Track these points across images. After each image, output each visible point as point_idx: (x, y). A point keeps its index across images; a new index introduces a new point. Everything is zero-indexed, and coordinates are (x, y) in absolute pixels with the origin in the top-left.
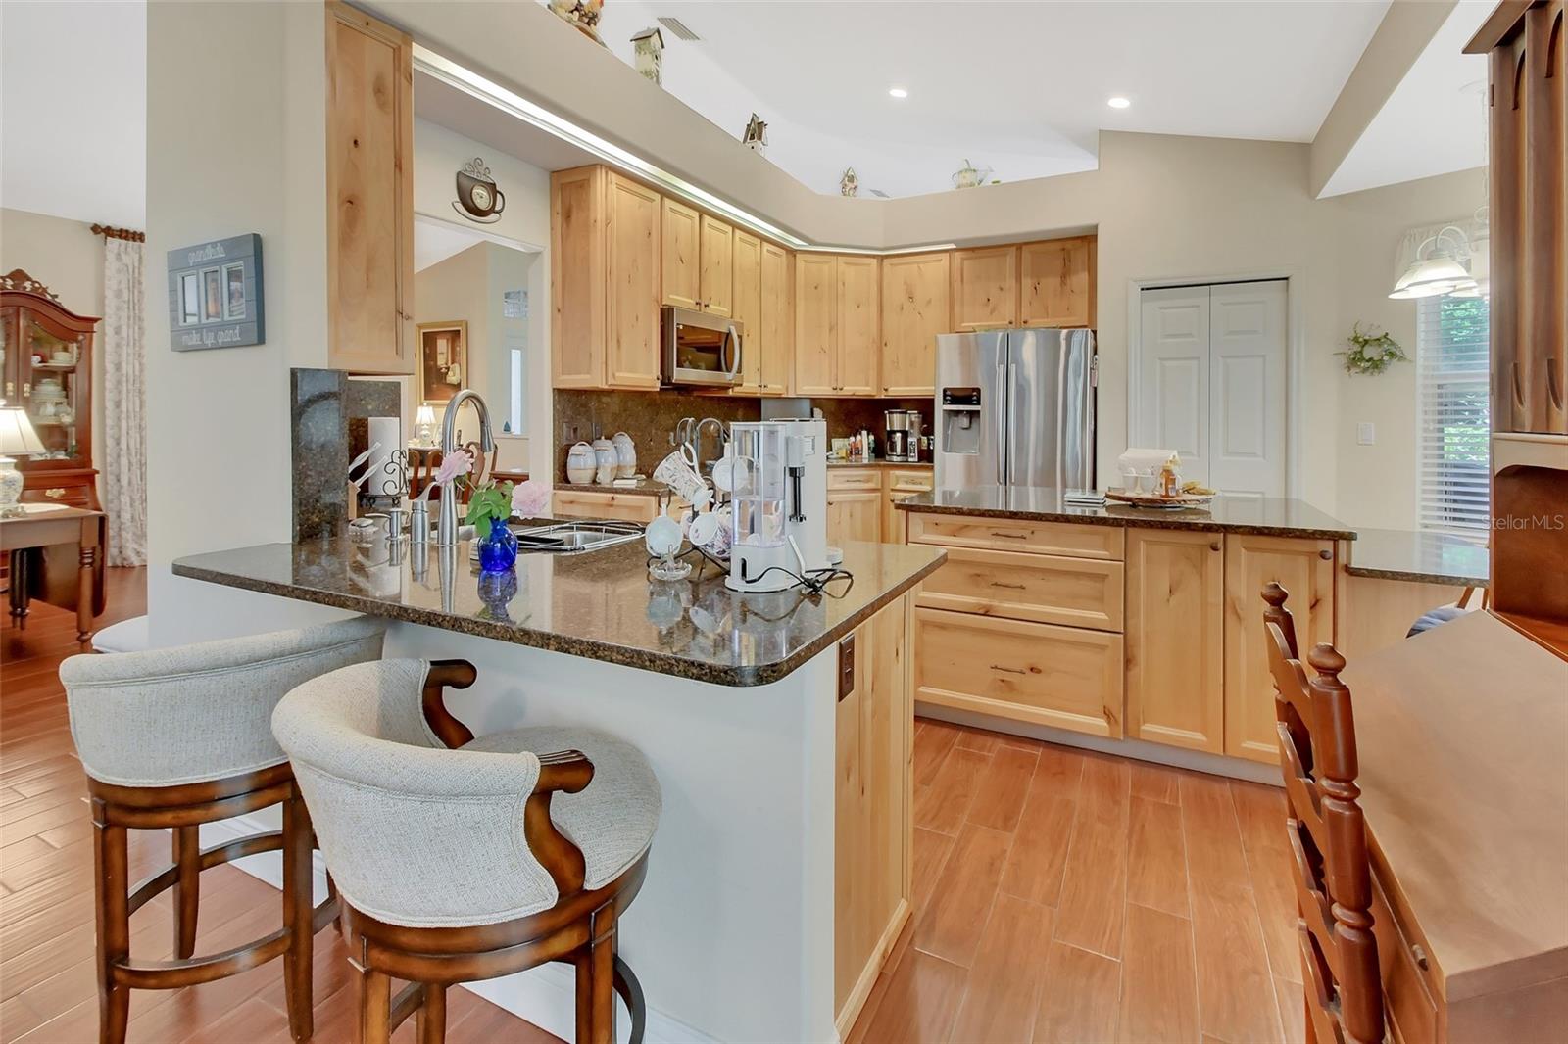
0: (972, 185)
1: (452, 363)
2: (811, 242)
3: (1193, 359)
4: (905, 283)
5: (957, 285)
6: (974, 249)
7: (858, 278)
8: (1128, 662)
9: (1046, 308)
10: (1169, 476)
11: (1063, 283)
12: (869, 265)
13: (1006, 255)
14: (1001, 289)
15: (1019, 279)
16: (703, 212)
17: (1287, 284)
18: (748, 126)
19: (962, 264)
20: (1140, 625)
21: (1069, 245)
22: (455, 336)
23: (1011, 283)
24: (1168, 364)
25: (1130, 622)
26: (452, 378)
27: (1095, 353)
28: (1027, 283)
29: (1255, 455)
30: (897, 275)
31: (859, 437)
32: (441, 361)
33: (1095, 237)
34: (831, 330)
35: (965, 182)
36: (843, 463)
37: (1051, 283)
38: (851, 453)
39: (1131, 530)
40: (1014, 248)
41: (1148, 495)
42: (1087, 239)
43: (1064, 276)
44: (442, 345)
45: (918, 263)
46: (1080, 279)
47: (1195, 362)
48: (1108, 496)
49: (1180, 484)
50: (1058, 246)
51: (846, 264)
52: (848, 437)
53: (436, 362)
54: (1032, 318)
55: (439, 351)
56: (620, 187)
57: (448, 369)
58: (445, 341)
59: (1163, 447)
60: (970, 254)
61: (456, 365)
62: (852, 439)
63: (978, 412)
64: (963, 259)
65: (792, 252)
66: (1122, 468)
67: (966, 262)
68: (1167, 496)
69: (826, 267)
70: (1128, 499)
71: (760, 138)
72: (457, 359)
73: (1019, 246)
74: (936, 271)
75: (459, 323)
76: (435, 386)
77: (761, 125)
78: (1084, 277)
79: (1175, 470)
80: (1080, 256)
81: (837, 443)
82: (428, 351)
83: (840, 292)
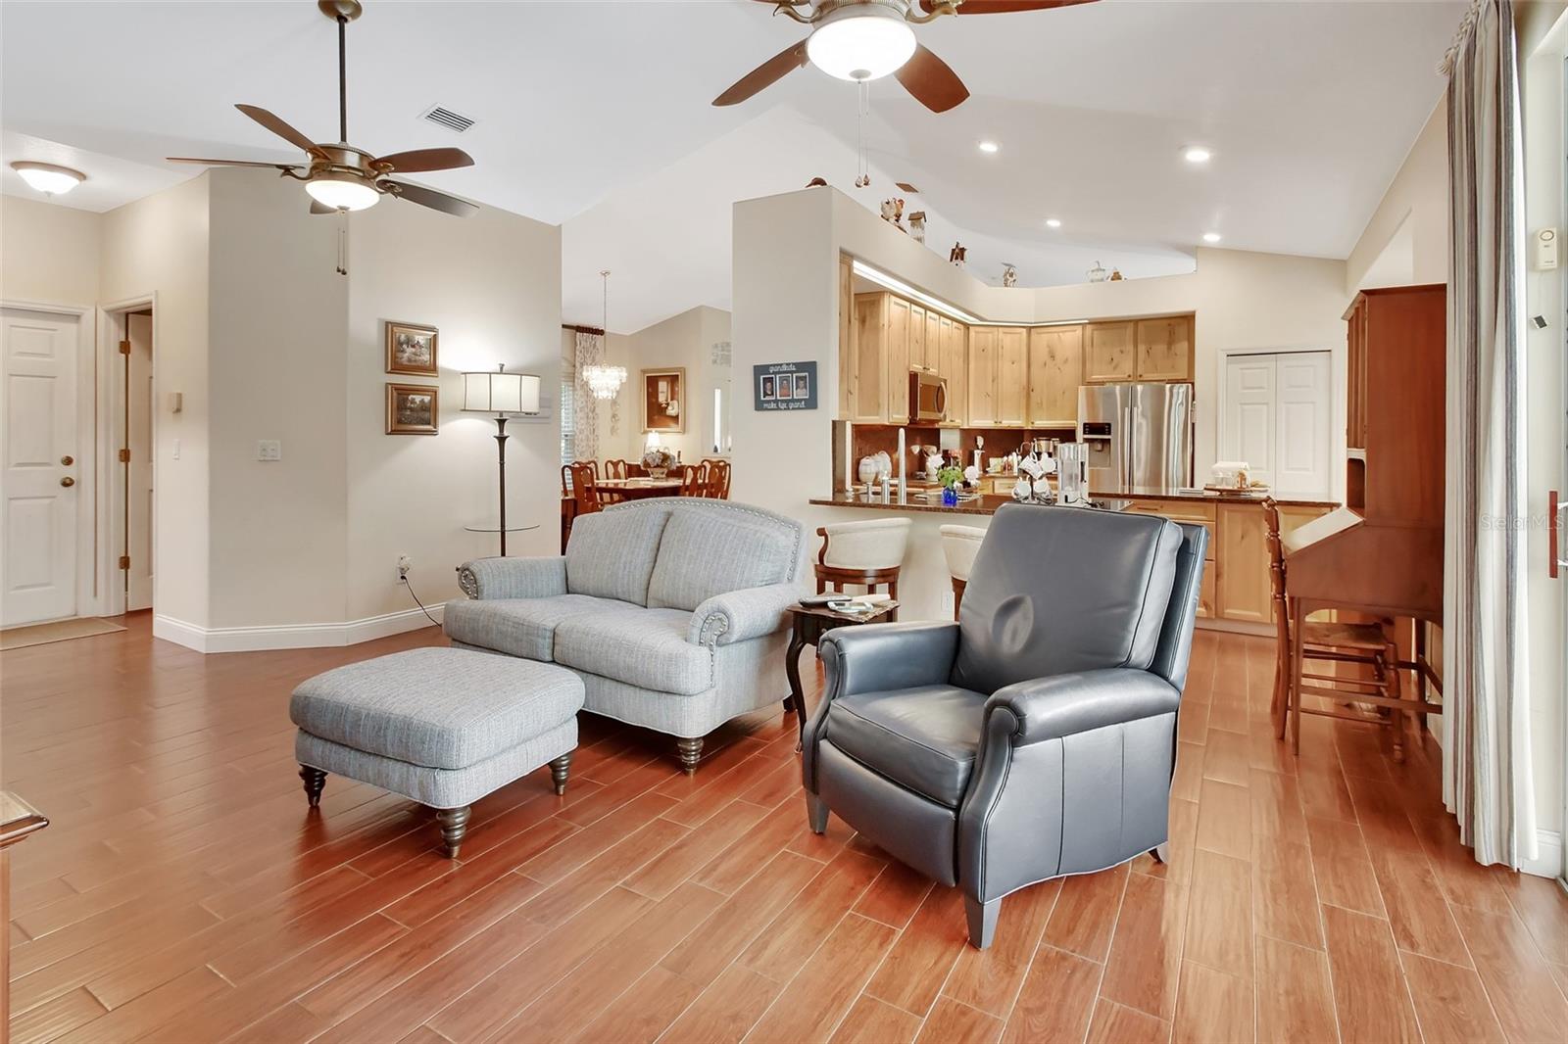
0: (1102, 280)
1: (672, 400)
2: (981, 319)
3: (1264, 404)
4: (1048, 346)
5: (1088, 349)
6: (1100, 324)
7: (1015, 342)
8: (1218, 576)
9: (1156, 367)
10: (1242, 477)
11: (1169, 348)
12: (1020, 333)
13: (1126, 328)
14: (1122, 352)
15: (1136, 346)
16: (927, 308)
17: (1330, 356)
18: (953, 250)
19: (1092, 334)
20: (1225, 555)
21: (1172, 322)
22: (673, 380)
23: (1130, 348)
24: (1246, 407)
25: (1219, 554)
26: (671, 411)
27: (1193, 399)
28: (1142, 348)
29: (1307, 469)
30: (1041, 340)
31: (1010, 457)
32: (662, 399)
33: (1194, 316)
34: (993, 381)
35: (1097, 277)
36: (999, 475)
37: (1160, 349)
38: (1005, 469)
39: (1220, 504)
40: (1132, 324)
41: (1230, 488)
42: (1188, 319)
43: (1170, 344)
44: (663, 386)
45: (1059, 332)
46: (1182, 347)
47: (1265, 407)
48: (1205, 489)
49: (1249, 481)
50: (1165, 322)
51: (1004, 333)
52: (1002, 457)
53: (657, 398)
54: (1146, 373)
55: (660, 390)
56: (896, 303)
57: (668, 404)
58: (665, 383)
59: (1242, 461)
60: (1099, 326)
61: (675, 402)
62: (1005, 458)
63: (1109, 440)
64: (1093, 330)
65: (967, 326)
66: (1214, 473)
67: (1095, 332)
68: (1241, 487)
69: (990, 335)
70: (1218, 490)
71: (962, 259)
72: (676, 397)
73: (1136, 322)
74: (1072, 338)
75: (677, 369)
76: (656, 417)
77: (963, 250)
78: (1185, 345)
79: (1246, 474)
80: (1182, 330)
81: (993, 461)
82: (650, 390)
83: (1000, 353)
